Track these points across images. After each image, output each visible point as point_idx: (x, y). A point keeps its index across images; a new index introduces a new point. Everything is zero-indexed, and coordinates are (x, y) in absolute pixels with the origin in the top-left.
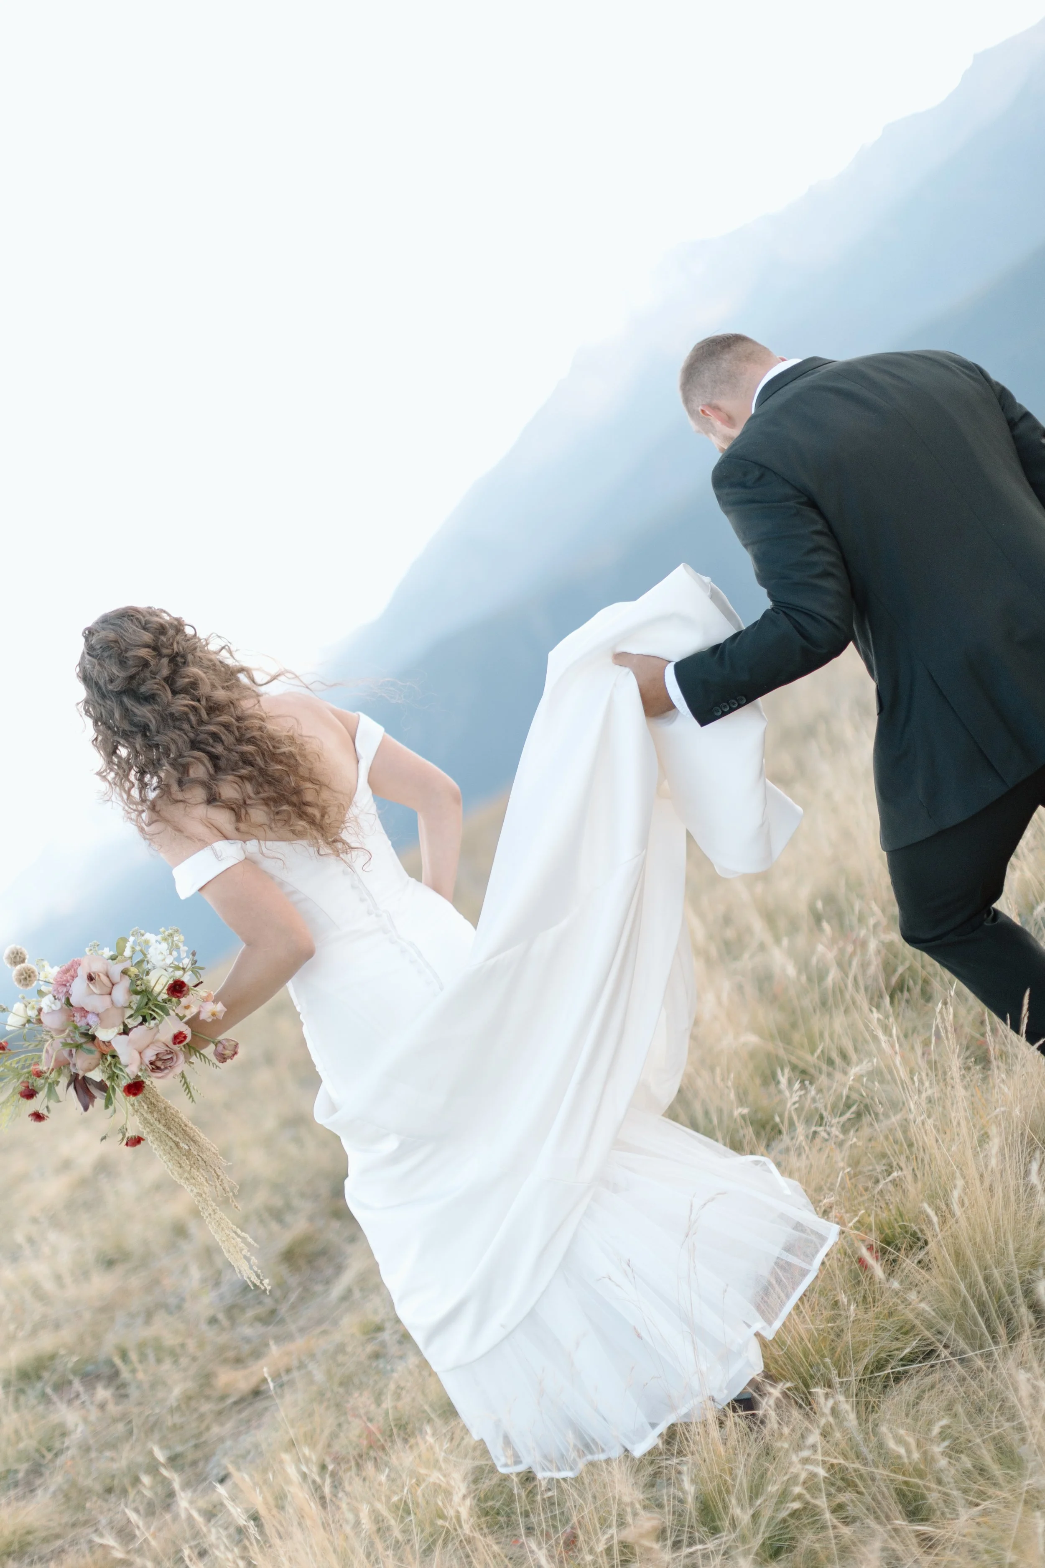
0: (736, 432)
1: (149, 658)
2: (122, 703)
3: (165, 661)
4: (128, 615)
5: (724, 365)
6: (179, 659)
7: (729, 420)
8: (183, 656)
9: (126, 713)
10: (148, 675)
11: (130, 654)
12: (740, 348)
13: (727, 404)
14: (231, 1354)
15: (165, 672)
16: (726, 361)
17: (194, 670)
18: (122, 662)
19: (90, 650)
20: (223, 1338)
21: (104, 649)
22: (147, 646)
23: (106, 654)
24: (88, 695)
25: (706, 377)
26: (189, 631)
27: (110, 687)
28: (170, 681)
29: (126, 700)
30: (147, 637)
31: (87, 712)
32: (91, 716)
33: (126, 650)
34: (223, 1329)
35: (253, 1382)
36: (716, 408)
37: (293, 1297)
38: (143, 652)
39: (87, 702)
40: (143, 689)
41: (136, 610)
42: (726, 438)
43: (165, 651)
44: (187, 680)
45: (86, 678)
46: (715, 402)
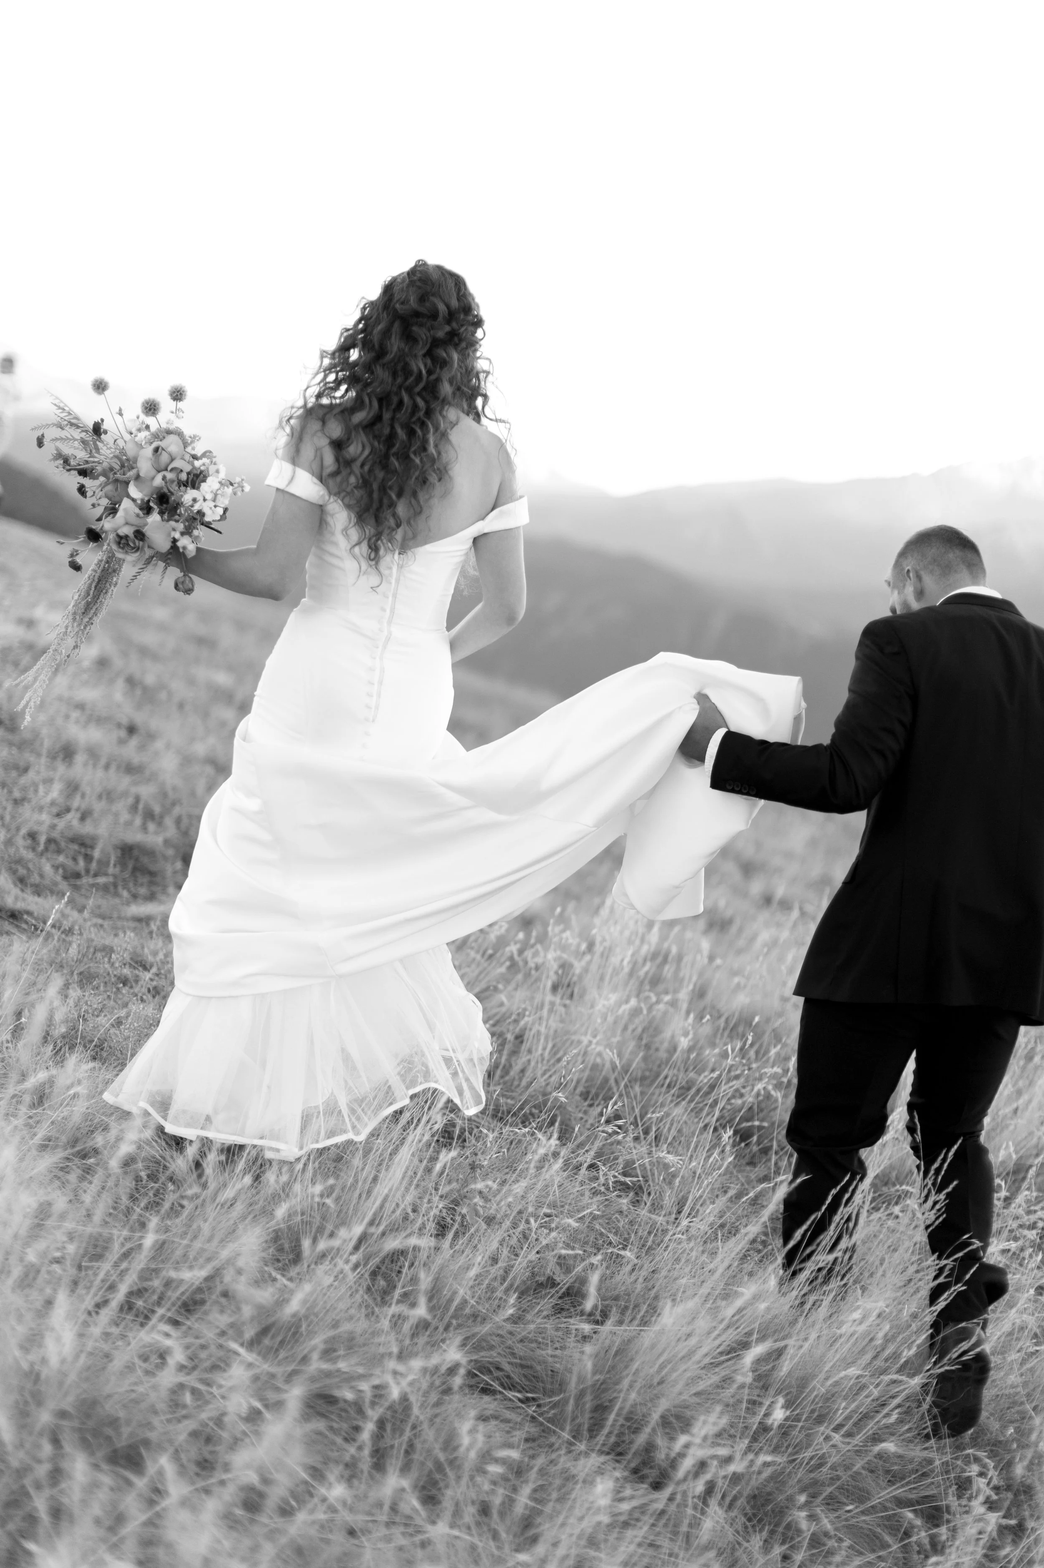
0: (916, 606)
1: (441, 315)
2: (392, 324)
3: (447, 328)
4: (458, 282)
5: (951, 555)
6: (456, 339)
7: (920, 594)
8: (460, 340)
9: (386, 333)
10: (429, 324)
11: (432, 298)
12: (970, 555)
13: (929, 581)
14: (22, 871)
15: (440, 334)
16: (954, 555)
17: (455, 356)
18: (422, 299)
19: (412, 272)
20: (28, 855)
21: (420, 280)
22: (448, 306)
23: (418, 284)
24: (379, 299)
25: (933, 551)
26: (479, 333)
27: (398, 306)
28: (436, 343)
29: (397, 325)
30: (454, 303)
31: (364, 308)
32: (363, 313)
33: (433, 295)
34: (34, 849)
35: (20, 906)
36: (919, 578)
37: (101, 880)
38: (442, 307)
39: (372, 304)
40: (415, 328)
41: (465, 284)
42: (905, 604)
43: (454, 325)
44: (445, 355)
45: (389, 289)
46: (922, 573)
